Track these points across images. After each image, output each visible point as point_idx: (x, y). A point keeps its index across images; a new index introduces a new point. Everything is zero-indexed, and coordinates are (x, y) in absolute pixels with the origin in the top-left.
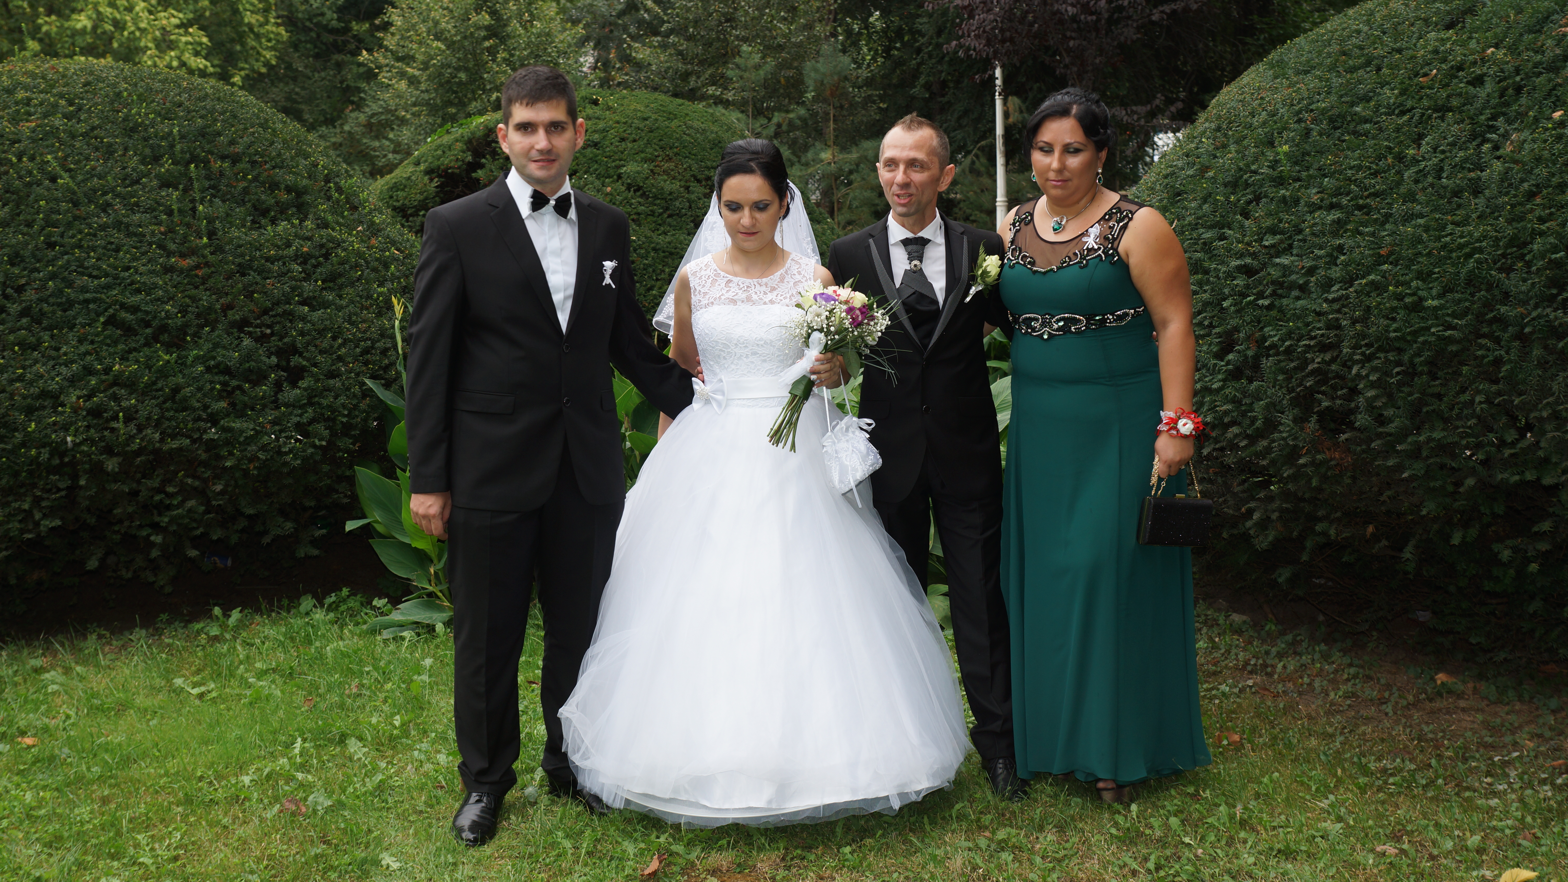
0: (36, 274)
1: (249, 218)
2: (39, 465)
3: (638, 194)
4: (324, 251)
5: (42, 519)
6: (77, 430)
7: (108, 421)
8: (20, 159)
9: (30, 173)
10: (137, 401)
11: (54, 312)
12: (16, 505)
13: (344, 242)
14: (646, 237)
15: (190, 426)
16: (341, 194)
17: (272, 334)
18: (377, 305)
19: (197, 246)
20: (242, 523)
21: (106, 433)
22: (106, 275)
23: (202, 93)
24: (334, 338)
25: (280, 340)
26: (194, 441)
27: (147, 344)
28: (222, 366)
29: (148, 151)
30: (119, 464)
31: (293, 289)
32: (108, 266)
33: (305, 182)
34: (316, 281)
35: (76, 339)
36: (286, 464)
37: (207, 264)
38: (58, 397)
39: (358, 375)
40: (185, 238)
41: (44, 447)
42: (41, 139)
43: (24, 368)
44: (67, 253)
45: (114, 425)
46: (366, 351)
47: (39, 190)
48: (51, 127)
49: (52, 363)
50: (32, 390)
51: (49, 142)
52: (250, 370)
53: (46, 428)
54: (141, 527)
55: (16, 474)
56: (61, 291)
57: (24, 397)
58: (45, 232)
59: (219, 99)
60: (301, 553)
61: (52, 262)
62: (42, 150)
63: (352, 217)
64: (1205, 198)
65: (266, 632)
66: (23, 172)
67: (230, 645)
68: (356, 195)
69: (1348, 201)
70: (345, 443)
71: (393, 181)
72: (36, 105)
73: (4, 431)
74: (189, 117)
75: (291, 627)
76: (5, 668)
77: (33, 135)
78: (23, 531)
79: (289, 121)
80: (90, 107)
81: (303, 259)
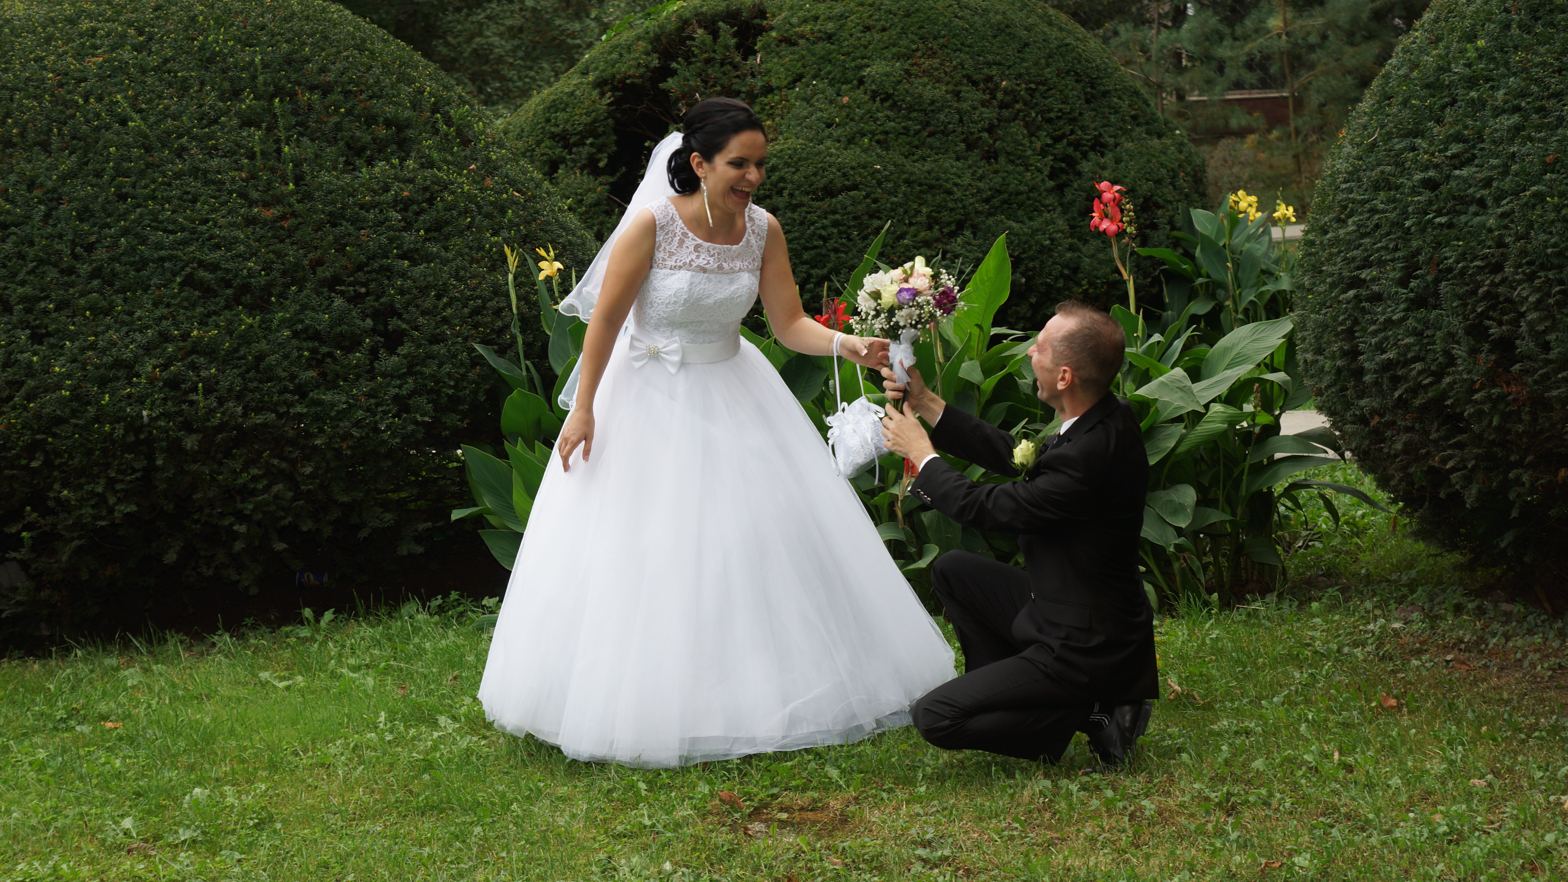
0: (106, 231)
1: (342, 159)
2: (113, 442)
3: (886, 104)
4: (428, 195)
5: (116, 504)
6: (153, 403)
7: (186, 393)
8: (86, 100)
9: (98, 116)
10: (217, 370)
11: (126, 273)
12: (89, 488)
13: (452, 184)
14: (895, 165)
15: (275, 398)
16: (449, 126)
17: (367, 294)
18: (491, 258)
19: (282, 192)
20: (335, 514)
21: (184, 407)
22: (183, 230)
24: (439, 297)
25: (377, 300)
26: (280, 416)
27: (227, 307)
28: (311, 331)
29: (226, 85)
30: (199, 442)
31: (391, 240)
32: (185, 219)
33: (407, 113)
34: (418, 231)
35: (150, 302)
36: (384, 442)
37: (294, 214)
38: (133, 367)
39: (466, 339)
40: (269, 184)
41: (118, 422)
42: (109, 76)
43: (96, 335)
44: (139, 206)
45: (192, 397)
46: (476, 312)
47: (109, 135)
48: (120, 61)
49: (125, 329)
50: (104, 360)
51: (117, 80)
52: (341, 334)
53: (120, 400)
54: (222, 515)
55: (89, 453)
56: (134, 249)
57: (97, 367)
58: (116, 182)
59: (307, 18)
60: (403, 551)
61: (124, 216)
62: (110, 89)
63: (463, 154)
64: (1405, 103)
65: (362, 633)
66: (91, 115)
67: (320, 644)
68: (470, 126)
69: (1528, 103)
70: (452, 419)
71: (552, 97)
72: (102, 37)
73: (75, 405)
74: (273, 42)
75: (390, 628)
76: (80, 665)
77: (100, 71)
78: (95, 518)
79: (391, 38)
80: (162, 36)
81: (403, 205)
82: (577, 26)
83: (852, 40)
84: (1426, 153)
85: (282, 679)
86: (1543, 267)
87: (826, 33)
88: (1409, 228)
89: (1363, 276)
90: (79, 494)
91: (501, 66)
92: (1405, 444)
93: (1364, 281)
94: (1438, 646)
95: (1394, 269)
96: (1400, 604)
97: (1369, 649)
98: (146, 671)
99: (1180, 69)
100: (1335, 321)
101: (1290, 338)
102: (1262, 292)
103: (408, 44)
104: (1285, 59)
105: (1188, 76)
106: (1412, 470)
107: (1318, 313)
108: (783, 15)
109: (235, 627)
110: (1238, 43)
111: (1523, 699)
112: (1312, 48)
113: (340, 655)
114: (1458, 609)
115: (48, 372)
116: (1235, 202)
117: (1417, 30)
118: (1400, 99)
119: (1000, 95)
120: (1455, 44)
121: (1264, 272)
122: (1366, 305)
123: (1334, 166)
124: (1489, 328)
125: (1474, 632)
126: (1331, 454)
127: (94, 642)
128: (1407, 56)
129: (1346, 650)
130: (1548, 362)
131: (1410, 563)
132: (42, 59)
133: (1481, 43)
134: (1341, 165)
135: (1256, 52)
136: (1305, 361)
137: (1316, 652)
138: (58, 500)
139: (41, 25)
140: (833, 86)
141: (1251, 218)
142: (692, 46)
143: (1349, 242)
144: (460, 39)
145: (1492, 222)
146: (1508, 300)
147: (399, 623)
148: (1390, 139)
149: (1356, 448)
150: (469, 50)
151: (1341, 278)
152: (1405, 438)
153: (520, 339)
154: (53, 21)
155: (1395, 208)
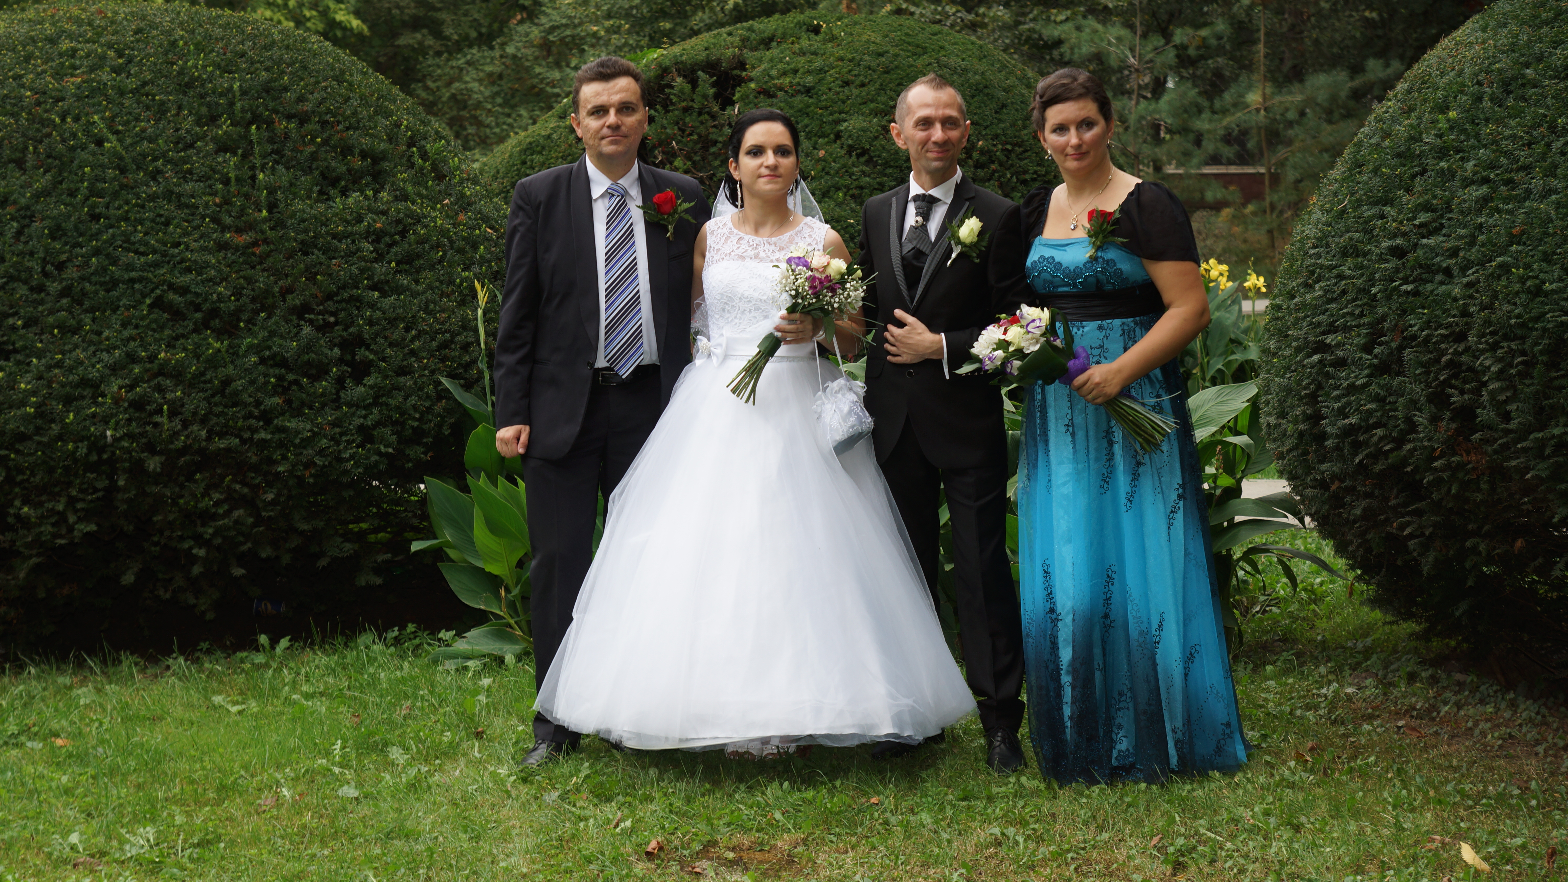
0: (78, 250)
1: (316, 189)
2: (76, 461)
4: (400, 228)
5: (76, 523)
6: (117, 423)
7: (151, 414)
8: (63, 120)
9: (74, 135)
10: (183, 393)
11: (96, 293)
12: (50, 505)
13: (426, 217)
15: (240, 423)
16: (425, 161)
17: (336, 323)
18: (461, 292)
19: (255, 219)
20: (295, 542)
21: (148, 428)
22: (154, 252)
23: (269, 40)
24: (407, 329)
25: (345, 330)
26: (243, 441)
27: (196, 330)
28: (278, 358)
29: (204, 110)
30: (162, 464)
31: (362, 271)
32: (157, 241)
33: (383, 146)
34: (389, 263)
35: (119, 323)
36: (346, 472)
37: (266, 241)
38: (98, 387)
39: (433, 372)
40: (242, 210)
41: (82, 441)
42: (87, 97)
43: (63, 354)
44: (112, 226)
45: (157, 419)
46: (444, 345)
47: (84, 155)
48: (98, 82)
49: (92, 348)
50: (71, 378)
51: (95, 100)
52: (308, 363)
53: (85, 420)
54: (182, 538)
55: (51, 471)
56: (105, 270)
57: (63, 385)
58: (89, 202)
59: (287, 47)
60: (362, 581)
61: (95, 236)
62: (87, 109)
63: (438, 188)
64: (1376, 171)
65: (317, 662)
66: (67, 135)
67: (275, 670)
68: (445, 161)
69: (1497, 175)
70: (416, 452)
71: (528, 140)
72: (81, 57)
73: (39, 422)
74: (252, 69)
75: (345, 657)
76: (34, 683)
77: (78, 92)
78: (55, 536)
79: (370, 71)
80: (142, 59)
81: (376, 236)
82: (556, 75)
83: (831, 95)
84: (1394, 221)
85: (235, 703)
86: (1506, 338)
87: (805, 86)
88: (1375, 295)
89: (1328, 341)
90: (40, 511)
91: (479, 112)
92: (1364, 510)
93: (1329, 345)
94: (1390, 712)
95: (1359, 335)
96: (1354, 670)
97: (1321, 712)
98: (99, 691)
99: (1158, 141)
100: (1299, 385)
101: (1254, 403)
102: (1230, 361)
103: (387, 78)
104: (1263, 134)
105: (1165, 148)
106: (1370, 536)
107: (1283, 377)
108: (763, 67)
109: (189, 651)
110: (1216, 116)
111: (1472, 767)
112: (1290, 124)
113: (294, 682)
114: (1412, 677)
115: (13, 389)
116: (1206, 270)
117: (1390, 100)
118: (1371, 167)
119: (975, 155)
120: (1427, 115)
121: (1232, 341)
122: (1330, 369)
123: (1303, 231)
124: (1451, 396)
125: (1427, 700)
126: (1291, 520)
127: (48, 661)
128: (1380, 125)
129: (1298, 712)
130: (1508, 432)
131: (1366, 631)
132: (21, 77)
133: (1452, 114)
134: (1311, 231)
135: (1234, 126)
136: (1269, 424)
137: (1268, 714)
138: (18, 517)
139: (20, 43)
140: (810, 139)
141: (1222, 287)
142: (670, 94)
143: (1316, 307)
144: (439, 83)
145: (1457, 291)
146: (1471, 369)
147: (355, 653)
148: (1359, 206)
149: (1315, 513)
150: (448, 94)
151: (1307, 342)
152: (1364, 503)
153: (487, 375)
154: (33, 40)
155: (1362, 275)
